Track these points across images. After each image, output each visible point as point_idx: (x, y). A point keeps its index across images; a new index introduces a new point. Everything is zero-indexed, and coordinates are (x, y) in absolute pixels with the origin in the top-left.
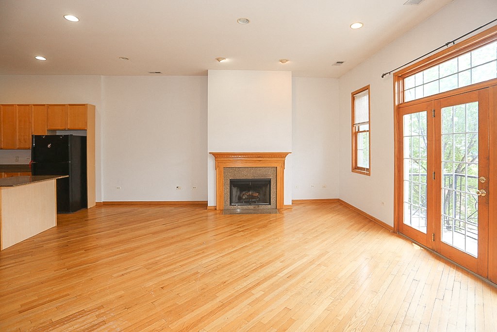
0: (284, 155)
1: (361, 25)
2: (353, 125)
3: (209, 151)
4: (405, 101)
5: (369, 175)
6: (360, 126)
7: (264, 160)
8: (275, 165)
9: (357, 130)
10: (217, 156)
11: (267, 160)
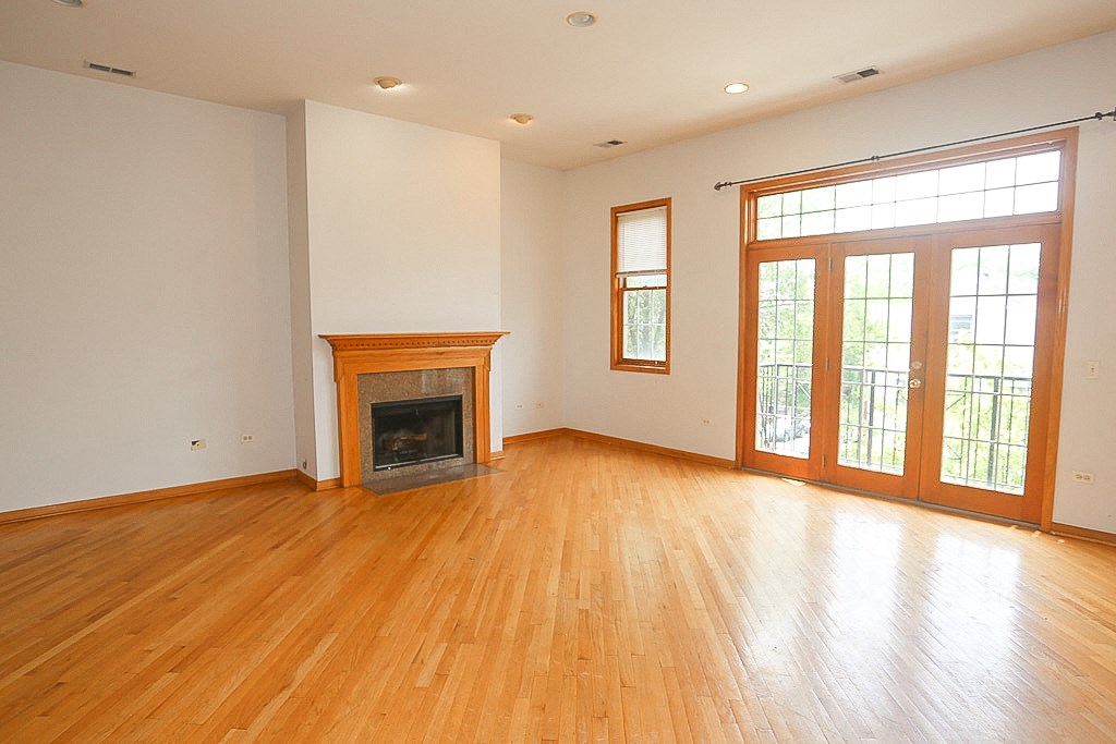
0: (492, 338)
1: (745, 88)
2: (614, 273)
3: (316, 332)
4: (759, 238)
5: (667, 372)
6: (628, 278)
7: (450, 352)
8: (470, 363)
9: (621, 286)
10: (337, 344)
11: (455, 352)
